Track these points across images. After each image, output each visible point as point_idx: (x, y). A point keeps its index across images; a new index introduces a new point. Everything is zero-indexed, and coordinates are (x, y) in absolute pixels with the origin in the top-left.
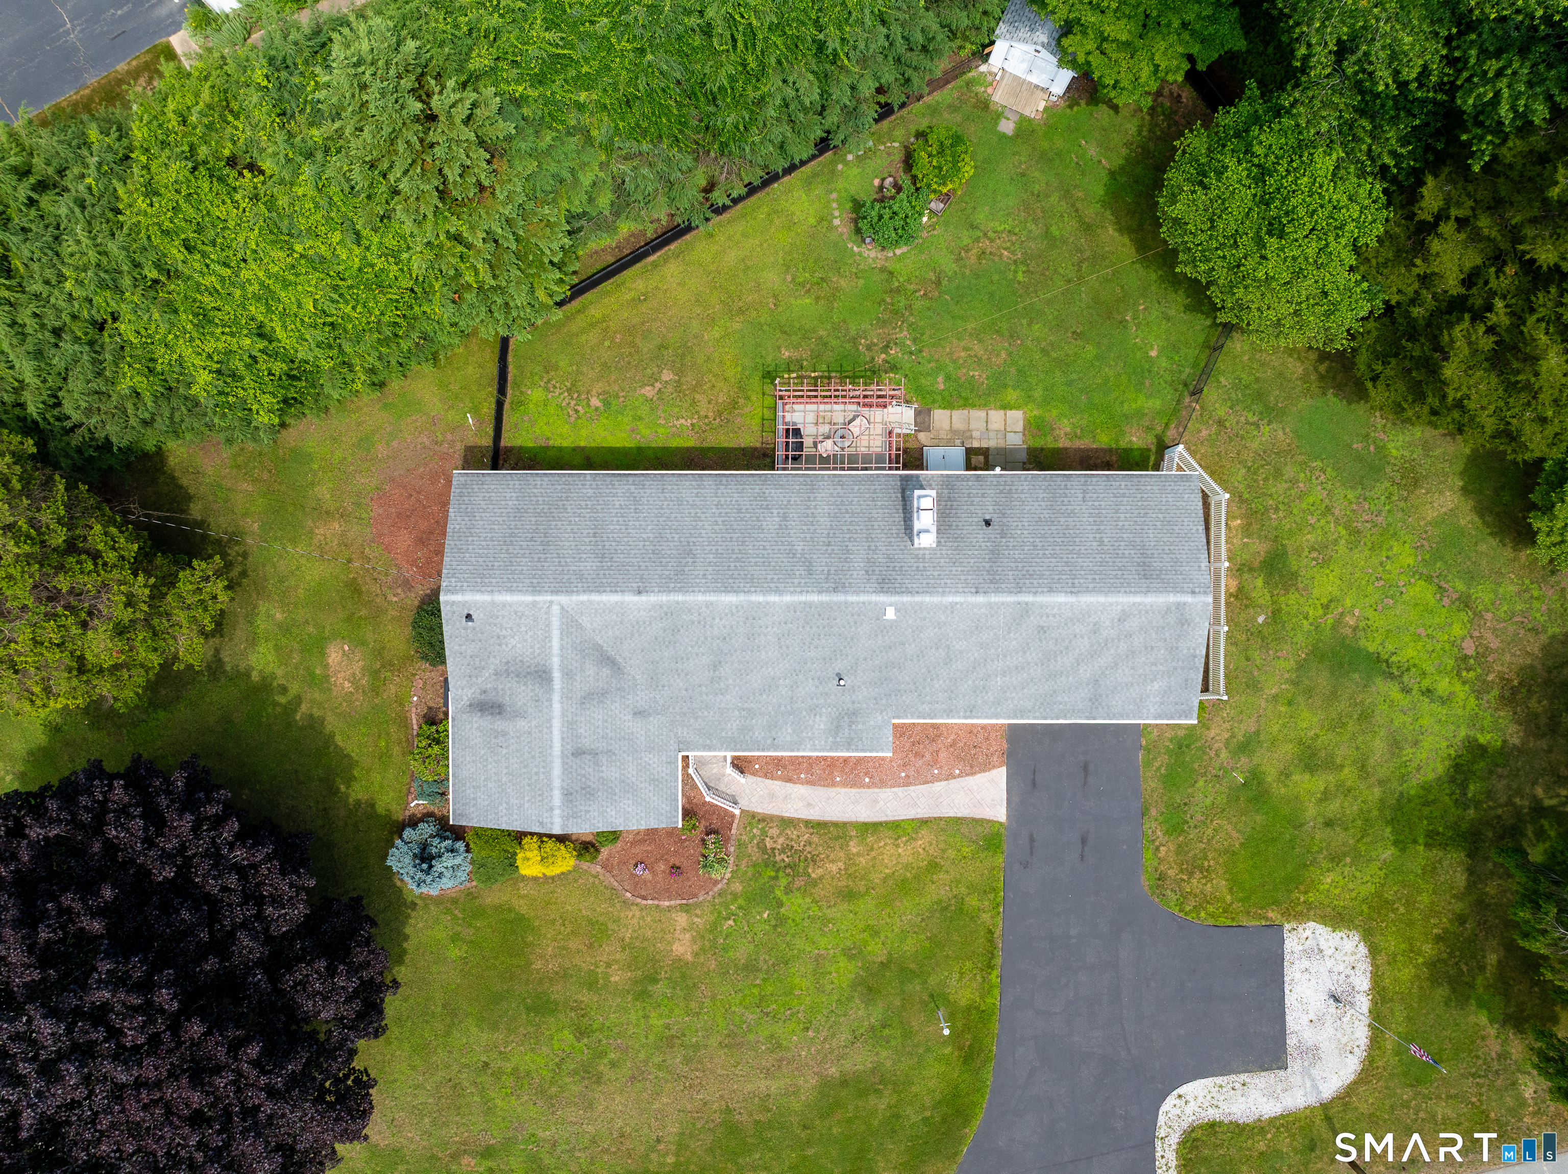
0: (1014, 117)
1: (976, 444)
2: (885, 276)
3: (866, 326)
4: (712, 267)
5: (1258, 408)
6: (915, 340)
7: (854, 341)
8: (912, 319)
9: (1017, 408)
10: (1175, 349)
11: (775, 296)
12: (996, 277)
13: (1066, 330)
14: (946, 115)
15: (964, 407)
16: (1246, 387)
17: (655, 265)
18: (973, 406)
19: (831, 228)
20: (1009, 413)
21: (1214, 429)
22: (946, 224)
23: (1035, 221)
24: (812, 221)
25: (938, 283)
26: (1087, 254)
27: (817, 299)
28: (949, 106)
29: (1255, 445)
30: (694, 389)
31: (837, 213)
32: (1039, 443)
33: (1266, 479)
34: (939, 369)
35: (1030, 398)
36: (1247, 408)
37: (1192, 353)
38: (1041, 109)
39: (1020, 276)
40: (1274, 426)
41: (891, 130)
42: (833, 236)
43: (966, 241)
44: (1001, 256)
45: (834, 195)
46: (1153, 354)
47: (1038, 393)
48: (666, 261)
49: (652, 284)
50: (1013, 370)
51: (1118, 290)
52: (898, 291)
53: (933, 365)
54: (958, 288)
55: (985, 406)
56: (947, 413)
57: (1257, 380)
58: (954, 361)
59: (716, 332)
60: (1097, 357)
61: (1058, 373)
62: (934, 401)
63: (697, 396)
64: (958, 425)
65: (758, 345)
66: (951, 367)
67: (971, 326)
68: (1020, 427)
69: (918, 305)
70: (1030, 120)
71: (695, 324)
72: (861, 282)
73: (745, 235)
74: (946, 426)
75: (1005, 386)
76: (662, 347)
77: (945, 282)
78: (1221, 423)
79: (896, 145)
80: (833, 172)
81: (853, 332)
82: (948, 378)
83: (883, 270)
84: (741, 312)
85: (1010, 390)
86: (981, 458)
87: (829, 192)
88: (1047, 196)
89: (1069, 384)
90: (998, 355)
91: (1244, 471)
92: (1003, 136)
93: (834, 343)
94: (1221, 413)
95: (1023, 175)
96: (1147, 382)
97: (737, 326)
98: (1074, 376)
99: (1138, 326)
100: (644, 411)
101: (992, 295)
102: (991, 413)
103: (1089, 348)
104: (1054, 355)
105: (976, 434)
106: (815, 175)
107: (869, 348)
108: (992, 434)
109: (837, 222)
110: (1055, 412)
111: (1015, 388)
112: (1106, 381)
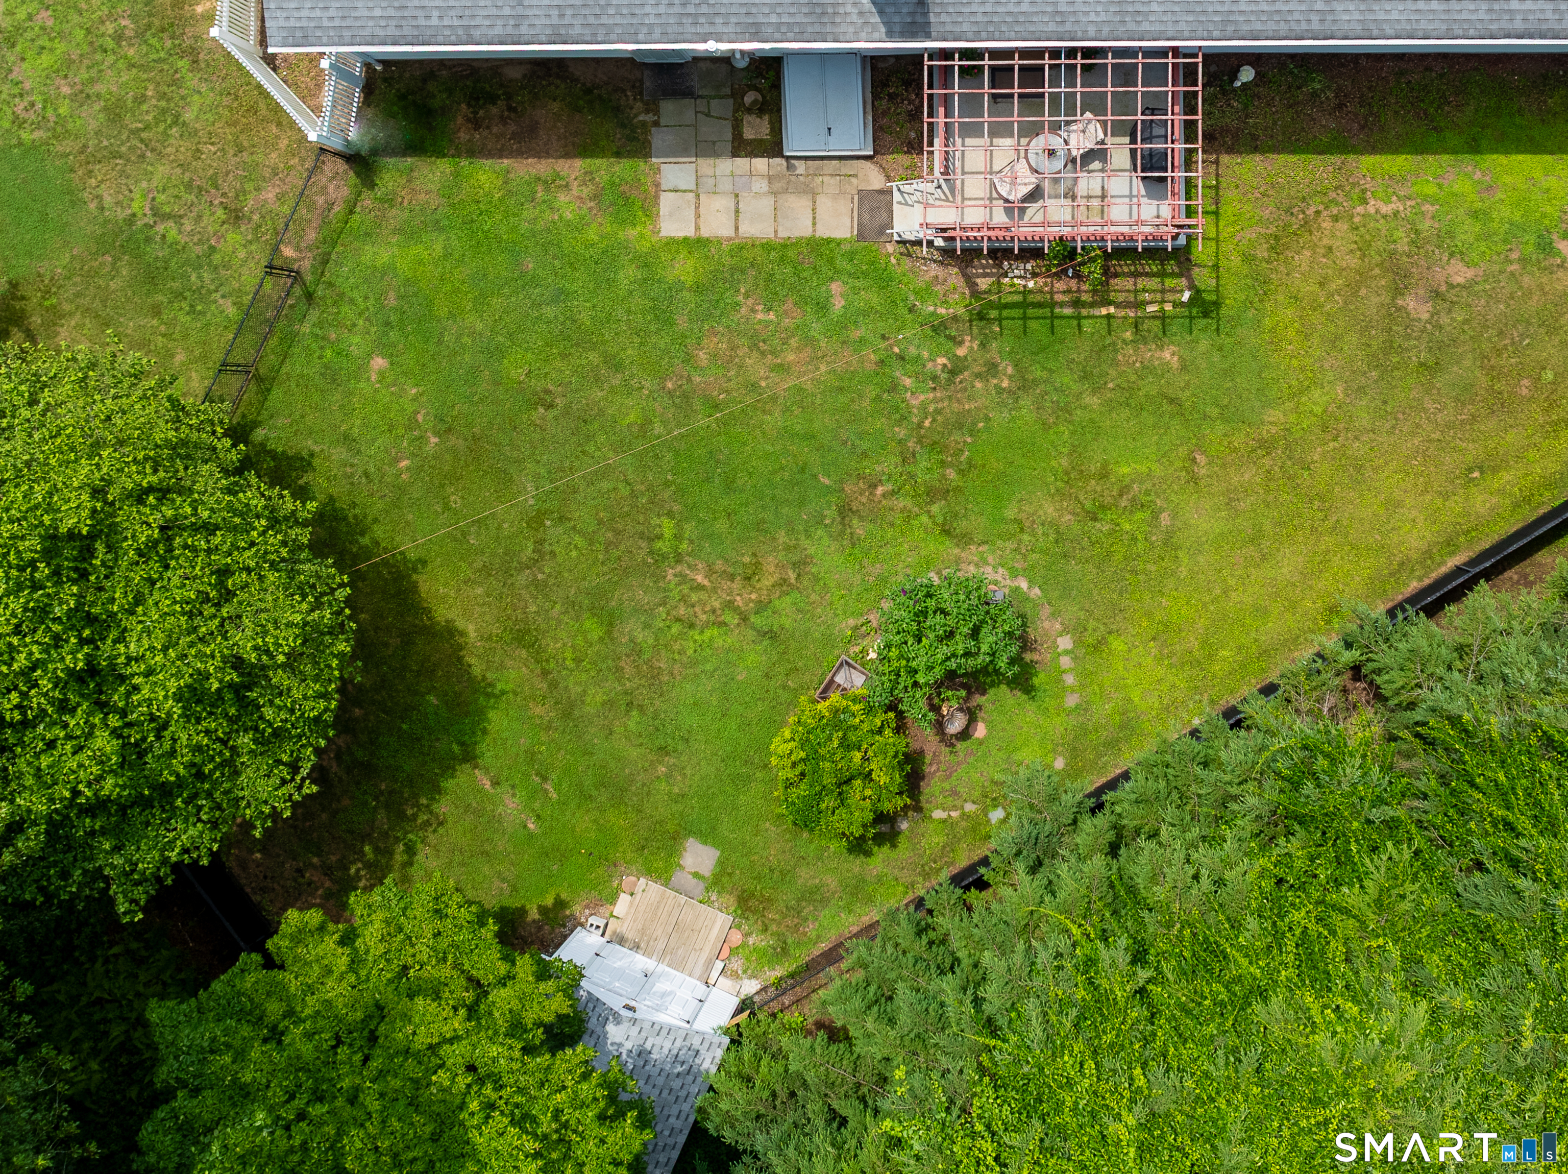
0: (682, 878)
1: (761, 164)
2: (962, 526)
3: (1000, 417)
4: (1328, 541)
5: (155, 251)
6: (894, 388)
7: (1024, 384)
8: (901, 432)
9: (673, 244)
10: (331, 376)
11: (1194, 479)
12: (721, 526)
13: (567, 411)
14: (832, 882)
15: (786, 245)
16: (179, 295)
17: (1450, 545)
18: (768, 247)
19: (1077, 630)
20: (690, 232)
21: (250, 203)
22: (828, 641)
23: (636, 650)
24: (1117, 644)
25: (845, 511)
26: (522, 579)
27: (1104, 475)
28: (824, 902)
29: (162, 170)
30: (1363, 276)
31: (1065, 662)
32: (623, 168)
33: (141, 99)
34: (843, 324)
35: (645, 262)
36: (177, 249)
37: (295, 366)
38: (624, 899)
39: (668, 527)
40: (122, 214)
41: (949, 847)
42: (1072, 611)
43: (785, 603)
44: (710, 571)
45: (1071, 701)
46: (379, 362)
47: (628, 274)
48: (1428, 554)
49: (1456, 504)
50: (682, 323)
51: (455, 501)
52: (933, 494)
53: (855, 334)
54: (802, 502)
55: (741, 247)
56: (823, 232)
57: (156, 311)
58: (809, 341)
59: (1317, 400)
60: (500, 352)
61: (585, 318)
62: (851, 256)
63: (1354, 262)
64: (798, 205)
65: (1228, 373)
66: (816, 329)
67: (773, 420)
68: (666, 201)
69: (889, 464)
70: (650, 872)
71: (1364, 420)
72: (1010, 513)
73: (1261, 612)
74: (824, 203)
75: (698, 289)
76: (1430, 369)
77: (831, 513)
78: (236, 217)
79: (938, 814)
80: (1074, 752)
81: (1026, 401)
82: (822, 307)
83: (964, 540)
84: (1266, 446)
85: (689, 281)
86: (748, 134)
87: (1084, 708)
88: (610, 704)
89: (560, 296)
90: (714, 356)
91: (188, 116)
92: (708, 835)
93: (1066, 379)
94: (233, 237)
95: (663, 750)
96: (392, 300)
97: (1275, 415)
98: (549, 311)
99: (412, 424)
100: (1468, 231)
101: (729, 486)
102: (726, 231)
103: (518, 374)
104: (594, 357)
105: (761, 185)
106: (1112, 744)
107: (992, 368)
108: (726, 185)
109: (1065, 643)
110: (592, 234)
111: (679, 286)
112: (481, 301)
